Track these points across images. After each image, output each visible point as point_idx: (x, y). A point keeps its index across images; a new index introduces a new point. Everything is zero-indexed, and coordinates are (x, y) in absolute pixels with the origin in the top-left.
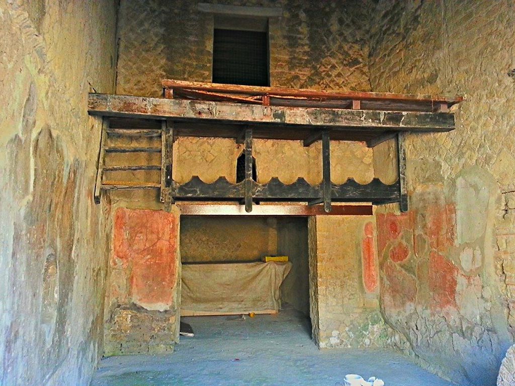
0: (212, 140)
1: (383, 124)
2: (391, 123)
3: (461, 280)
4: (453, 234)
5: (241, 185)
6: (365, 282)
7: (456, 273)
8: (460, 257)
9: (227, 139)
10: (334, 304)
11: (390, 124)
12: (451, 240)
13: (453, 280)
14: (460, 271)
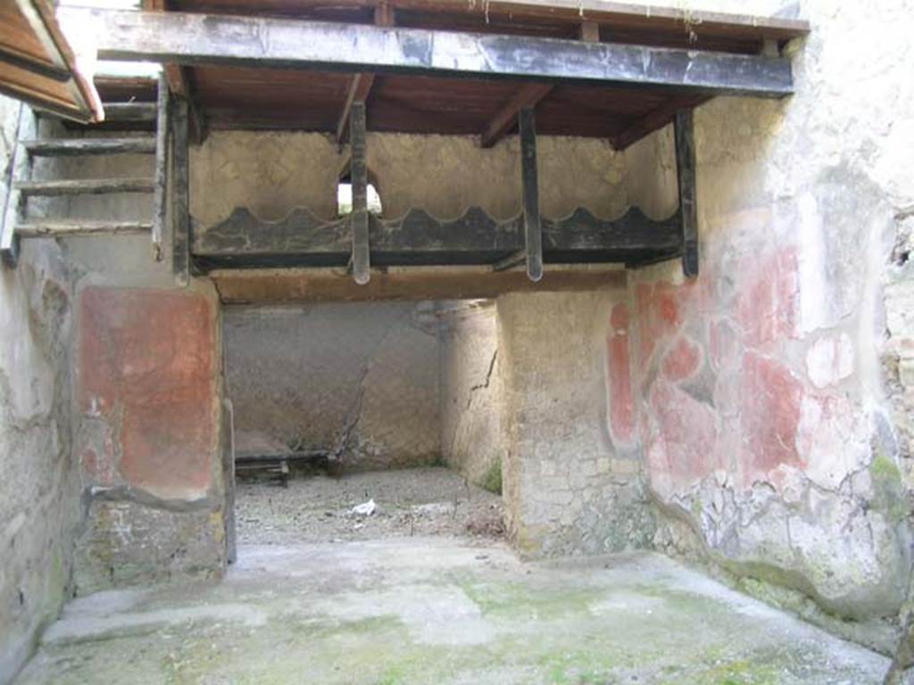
0: (283, 138)
1: (650, 76)
2: (666, 74)
3: (810, 410)
4: (791, 313)
5: (342, 223)
6: (613, 426)
7: (798, 393)
8: (808, 360)
9: (316, 135)
10: (552, 472)
11: (662, 76)
12: (788, 327)
13: (792, 407)
14: (806, 389)
